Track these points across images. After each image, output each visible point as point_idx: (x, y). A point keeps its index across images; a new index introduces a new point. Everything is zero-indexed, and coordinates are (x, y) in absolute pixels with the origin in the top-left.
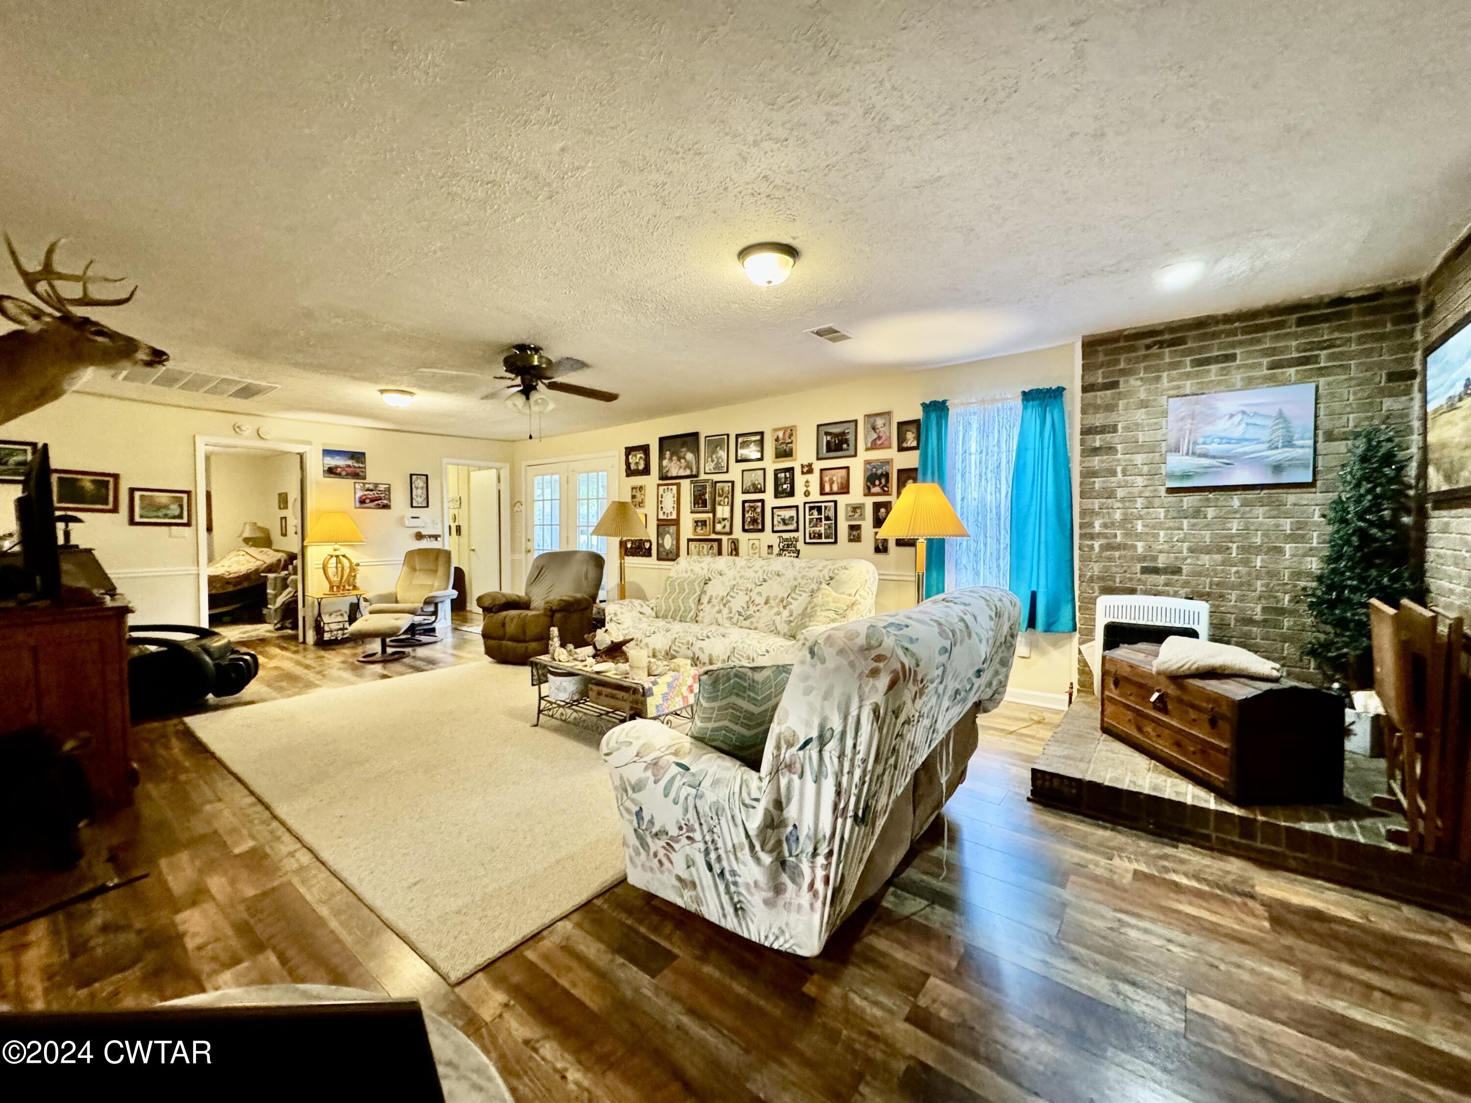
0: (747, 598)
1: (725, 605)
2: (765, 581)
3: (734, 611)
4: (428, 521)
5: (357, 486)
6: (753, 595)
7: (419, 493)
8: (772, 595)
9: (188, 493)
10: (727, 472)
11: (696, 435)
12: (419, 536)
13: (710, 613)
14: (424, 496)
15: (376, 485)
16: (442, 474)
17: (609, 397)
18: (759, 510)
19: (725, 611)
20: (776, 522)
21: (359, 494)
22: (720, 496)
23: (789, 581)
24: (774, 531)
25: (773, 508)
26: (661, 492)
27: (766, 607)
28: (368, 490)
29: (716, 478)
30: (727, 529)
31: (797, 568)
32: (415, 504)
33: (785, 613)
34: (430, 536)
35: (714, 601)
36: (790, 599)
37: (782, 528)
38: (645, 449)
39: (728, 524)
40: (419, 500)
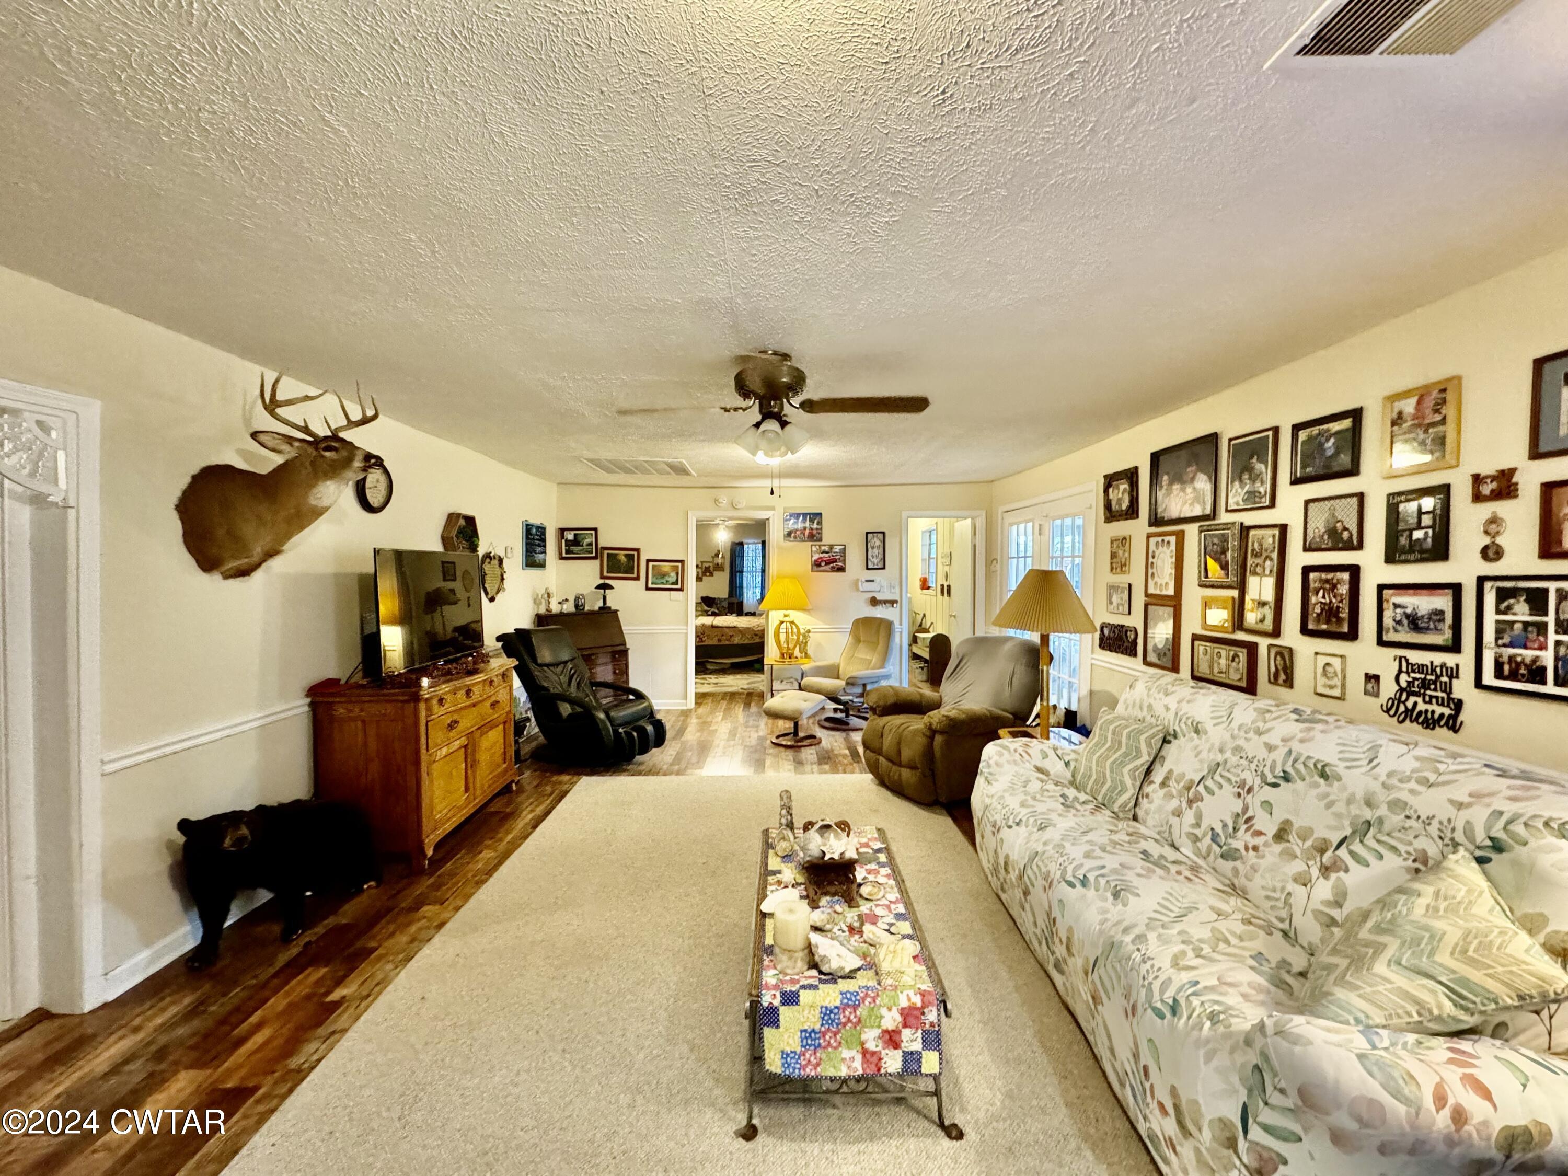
0: (1238, 806)
1: (1190, 802)
2: (1286, 778)
3: (1205, 825)
4: (883, 585)
5: (814, 549)
6: (1254, 802)
7: (875, 552)
8: (1297, 823)
9: (682, 562)
10: (1272, 505)
11: (1212, 439)
12: (874, 602)
13: (1160, 809)
14: (881, 556)
15: (831, 547)
16: (902, 530)
17: (917, 404)
18: (1344, 589)
19: (1189, 817)
20: (1388, 621)
21: (816, 557)
22: (1256, 555)
23: (1350, 801)
24: (1381, 642)
25: (1381, 588)
26: (1152, 547)
27: (1278, 848)
28: (824, 552)
29: (1249, 519)
30: (1268, 625)
31: (1382, 771)
32: (870, 566)
33: (1323, 889)
34: (885, 602)
35: (1174, 787)
36: (1343, 852)
37: (1405, 636)
38: (1131, 475)
39: (1269, 613)
40: (875, 561)
